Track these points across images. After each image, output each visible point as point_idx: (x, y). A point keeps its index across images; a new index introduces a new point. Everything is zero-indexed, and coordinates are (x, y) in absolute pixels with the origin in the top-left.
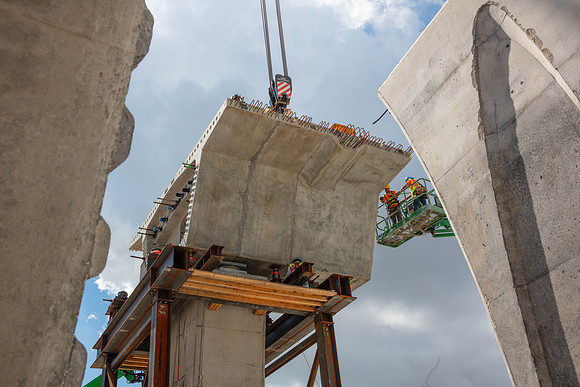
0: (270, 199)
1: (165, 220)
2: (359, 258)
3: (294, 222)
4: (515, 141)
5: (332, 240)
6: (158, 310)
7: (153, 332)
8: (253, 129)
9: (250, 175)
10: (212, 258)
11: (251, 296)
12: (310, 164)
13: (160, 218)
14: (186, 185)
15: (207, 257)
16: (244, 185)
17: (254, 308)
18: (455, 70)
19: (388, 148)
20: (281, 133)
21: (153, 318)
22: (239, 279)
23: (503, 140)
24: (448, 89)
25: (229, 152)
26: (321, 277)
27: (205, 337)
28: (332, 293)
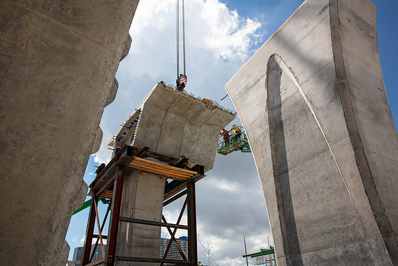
0: (172, 129)
1: (125, 133)
2: (209, 159)
3: (182, 140)
4: (281, 114)
5: (198, 149)
6: (118, 173)
7: (115, 183)
8: (168, 97)
9: (165, 117)
10: (144, 152)
11: (160, 171)
12: (191, 115)
13: (123, 132)
14: (136, 119)
15: (142, 151)
16: (162, 121)
17: (161, 176)
18: (258, 81)
19: (226, 111)
20: (180, 100)
21: (116, 176)
22: (155, 163)
23: (275, 113)
24: (255, 88)
25: (156, 106)
26: (192, 165)
27: (138, 187)
28: (196, 173)
